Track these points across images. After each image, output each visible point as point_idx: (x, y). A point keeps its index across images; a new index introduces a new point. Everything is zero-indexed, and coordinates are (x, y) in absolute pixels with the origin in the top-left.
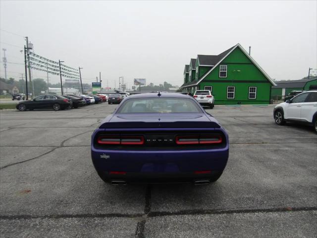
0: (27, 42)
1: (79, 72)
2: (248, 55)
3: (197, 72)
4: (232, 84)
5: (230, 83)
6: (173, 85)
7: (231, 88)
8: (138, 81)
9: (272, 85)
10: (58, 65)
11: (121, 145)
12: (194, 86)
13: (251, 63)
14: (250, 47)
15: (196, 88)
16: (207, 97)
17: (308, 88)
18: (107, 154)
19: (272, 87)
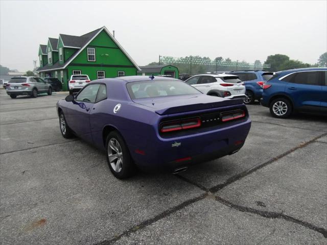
2: (112, 37)
3: (61, 53)
4: (102, 68)
5: (99, 68)
6: (10, 69)
7: (101, 73)
9: (137, 70)
11: (182, 130)
12: (59, 71)
13: (117, 47)
14: (114, 31)
15: (62, 72)
16: (86, 82)
17: (164, 73)
18: (178, 141)
19: (138, 72)
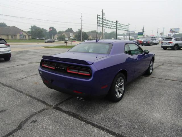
0: (102, 12)
1: (128, 27)
8: (173, 30)
10: (116, 24)
